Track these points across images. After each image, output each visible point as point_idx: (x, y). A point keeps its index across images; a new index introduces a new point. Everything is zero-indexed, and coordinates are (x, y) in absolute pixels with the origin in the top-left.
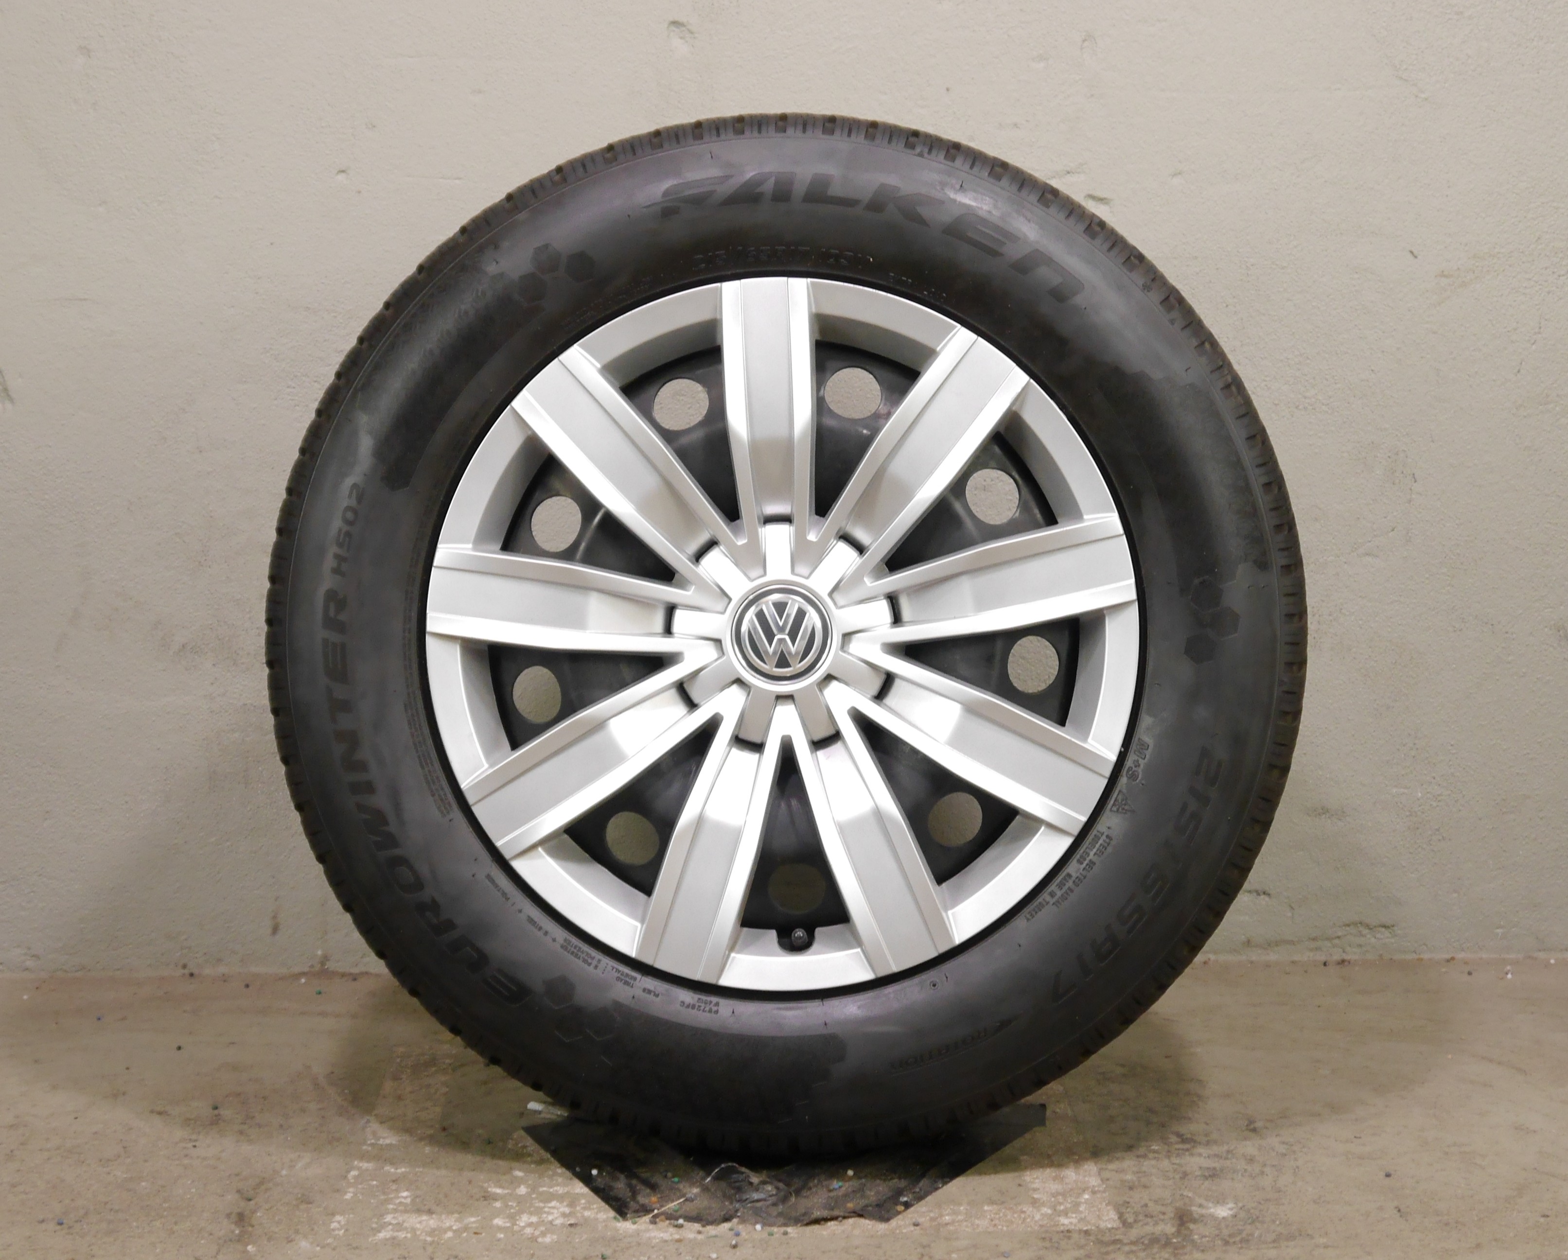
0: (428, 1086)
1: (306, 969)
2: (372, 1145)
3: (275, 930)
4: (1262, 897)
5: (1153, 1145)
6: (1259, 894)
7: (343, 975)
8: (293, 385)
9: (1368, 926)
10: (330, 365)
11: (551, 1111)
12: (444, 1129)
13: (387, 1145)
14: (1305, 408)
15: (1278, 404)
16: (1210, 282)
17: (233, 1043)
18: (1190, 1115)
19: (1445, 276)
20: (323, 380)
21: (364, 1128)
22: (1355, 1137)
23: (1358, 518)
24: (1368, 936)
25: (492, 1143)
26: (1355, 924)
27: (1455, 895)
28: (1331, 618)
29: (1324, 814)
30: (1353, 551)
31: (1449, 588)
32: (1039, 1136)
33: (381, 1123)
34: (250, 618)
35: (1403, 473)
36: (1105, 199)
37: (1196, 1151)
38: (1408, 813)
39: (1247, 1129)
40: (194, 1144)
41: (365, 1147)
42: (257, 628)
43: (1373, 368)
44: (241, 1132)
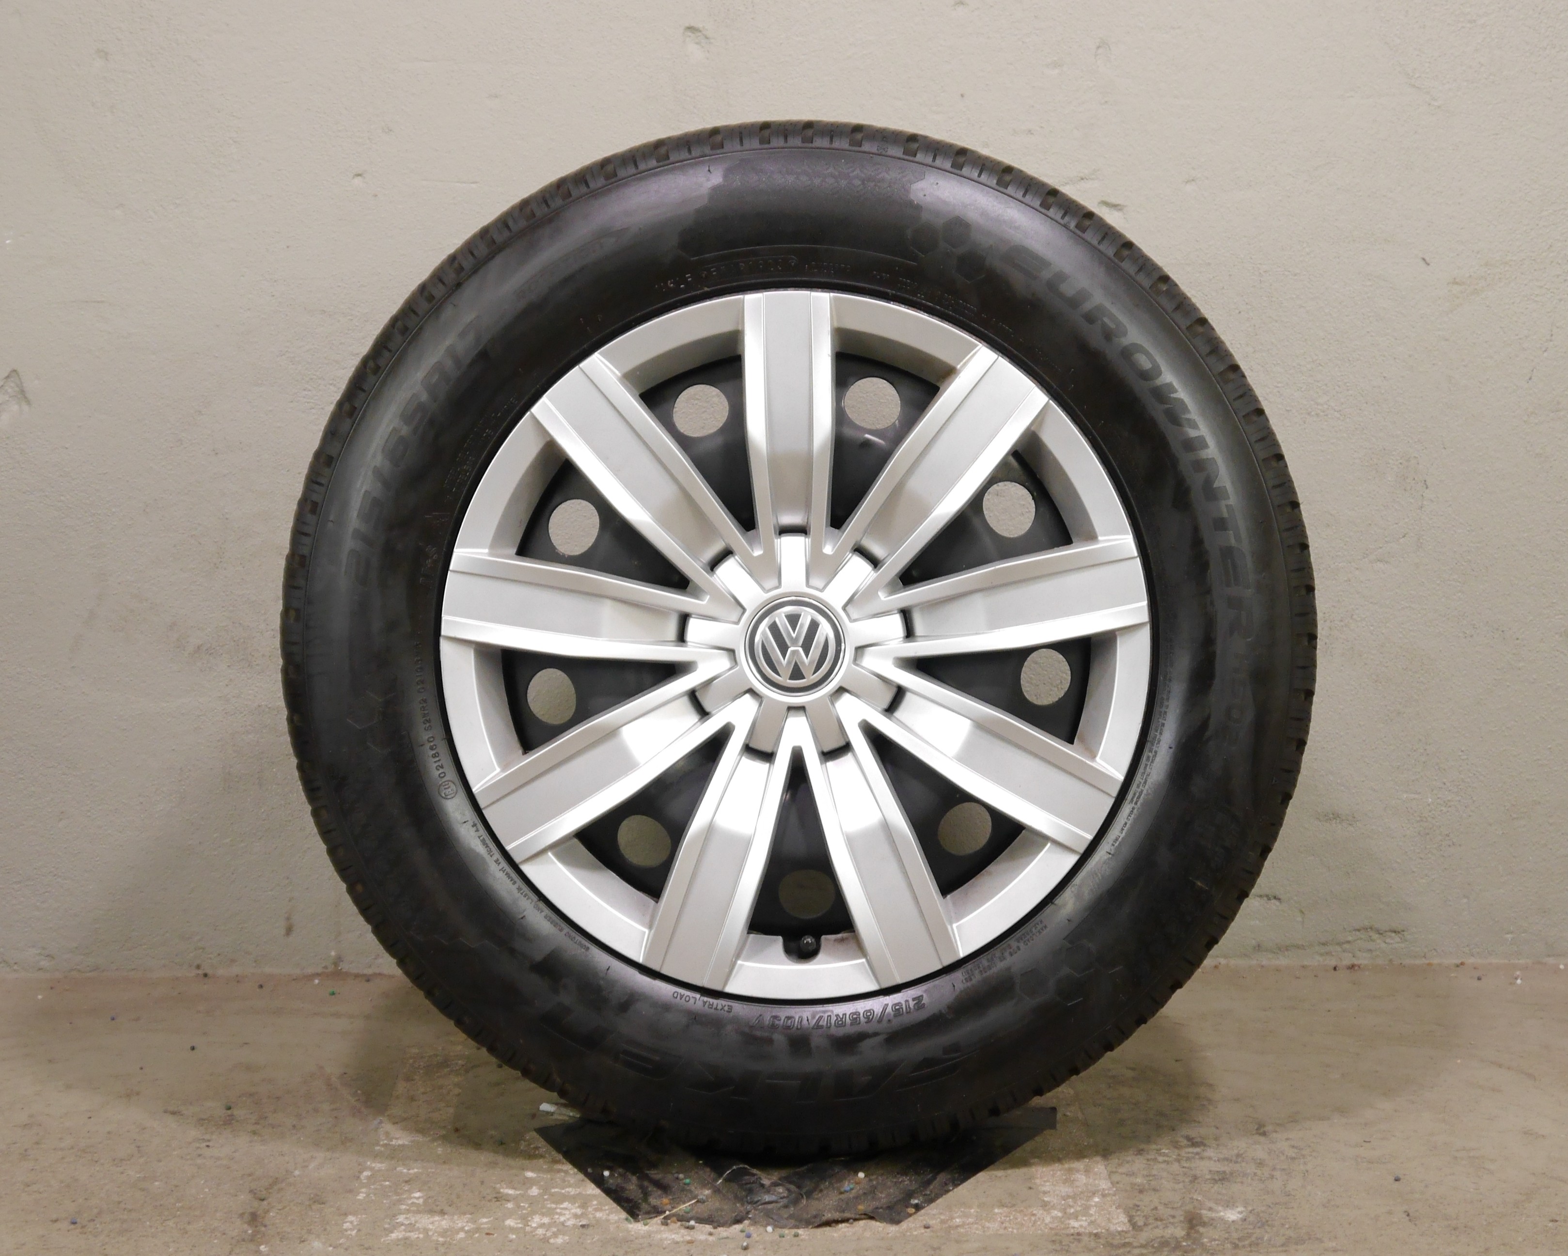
0: (441, 1087)
1: (320, 970)
2: (385, 1145)
3: (289, 930)
4: (1273, 901)
5: (1163, 1149)
6: (1269, 899)
7: (357, 976)
8: (310, 388)
9: (1379, 932)
10: (346, 368)
11: (564, 1112)
12: (457, 1130)
13: (399, 1146)
14: (1317, 415)
15: (1291, 410)
16: (1223, 288)
17: (246, 1044)
18: (1201, 1119)
19: (1457, 283)
20: (339, 383)
21: (377, 1129)
22: (1365, 1141)
23: (1370, 524)
24: (1378, 941)
25: (504, 1144)
26: (1365, 929)
27: (1465, 900)
28: (1342, 624)
29: (1334, 819)
30: (1364, 558)
31: (1460, 594)
32: (1050, 1139)
33: (394, 1123)
34: (265, 620)
35: (1414, 479)
36: (1118, 205)
37: (1206, 1154)
38: (1418, 819)
39: (1257, 1133)
40: (208, 1144)
41: (377, 1148)
42: (272, 630)
43: (1386, 375)
44: (254, 1133)
